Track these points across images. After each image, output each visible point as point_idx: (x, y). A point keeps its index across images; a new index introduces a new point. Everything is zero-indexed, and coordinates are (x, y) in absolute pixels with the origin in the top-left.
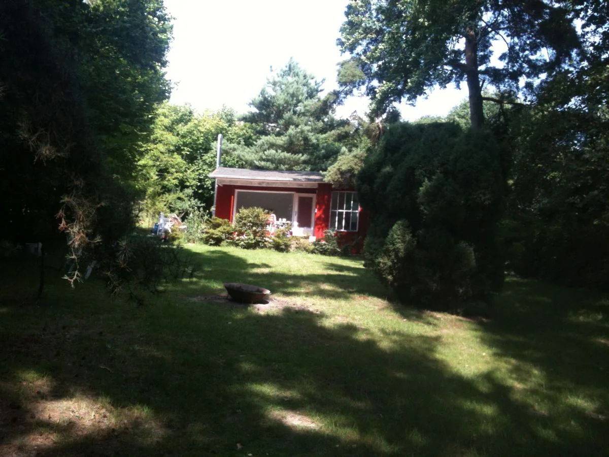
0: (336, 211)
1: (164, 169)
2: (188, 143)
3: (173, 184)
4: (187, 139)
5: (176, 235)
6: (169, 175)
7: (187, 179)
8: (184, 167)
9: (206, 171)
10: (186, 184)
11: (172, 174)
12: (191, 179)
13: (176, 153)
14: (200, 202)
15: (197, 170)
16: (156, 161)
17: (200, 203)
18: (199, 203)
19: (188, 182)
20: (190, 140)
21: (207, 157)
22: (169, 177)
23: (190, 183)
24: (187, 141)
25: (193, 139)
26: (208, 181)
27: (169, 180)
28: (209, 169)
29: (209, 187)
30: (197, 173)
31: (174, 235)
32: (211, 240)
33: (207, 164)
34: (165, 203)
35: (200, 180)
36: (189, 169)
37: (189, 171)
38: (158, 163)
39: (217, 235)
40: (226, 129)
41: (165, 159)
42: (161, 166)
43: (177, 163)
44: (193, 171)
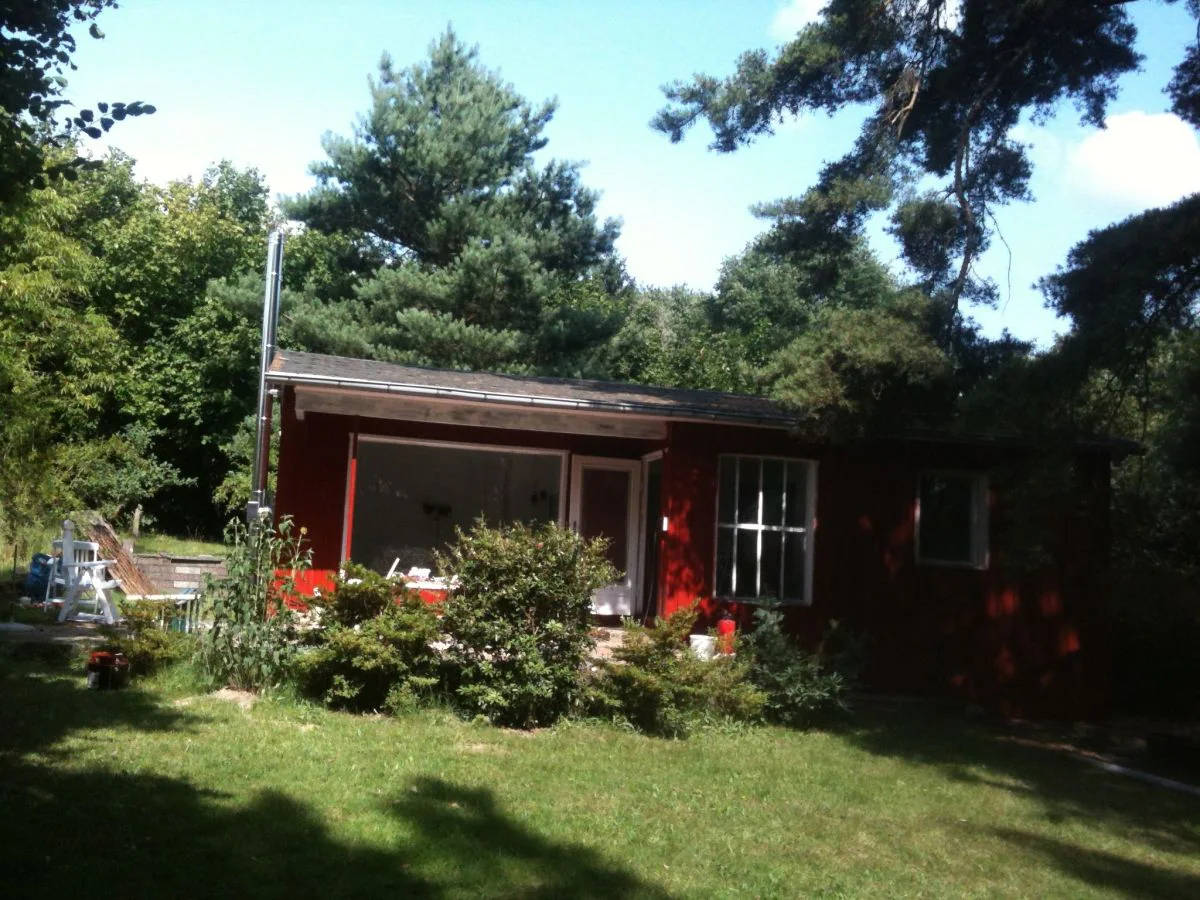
0: (731, 526)
1: (53, 358)
2: (130, 280)
3: (81, 407)
4: (128, 270)
5: (158, 644)
6: (70, 377)
7: (125, 393)
8: (117, 357)
9: (184, 370)
10: (123, 409)
11: (80, 375)
12: (140, 393)
13: (91, 309)
14: (178, 471)
15: (159, 368)
16: (29, 331)
17: (180, 476)
18: (175, 473)
19: (132, 403)
20: (137, 272)
21: (187, 329)
22: (71, 385)
23: (139, 408)
24: (128, 275)
25: (147, 271)
26: (190, 400)
27: (70, 395)
28: (194, 365)
29: (194, 420)
30: (158, 376)
31: (146, 646)
32: (338, 679)
33: (184, 348)
34: (66, 475)
35: (168, 399)
36: (131, 363)
37: (133, 371)
38: (34, 338)
39: (374, 655)
40: (238, 243)
41: (60, 323)
42: (45, 346)
43: (94, 339)
44: (146, 369)
